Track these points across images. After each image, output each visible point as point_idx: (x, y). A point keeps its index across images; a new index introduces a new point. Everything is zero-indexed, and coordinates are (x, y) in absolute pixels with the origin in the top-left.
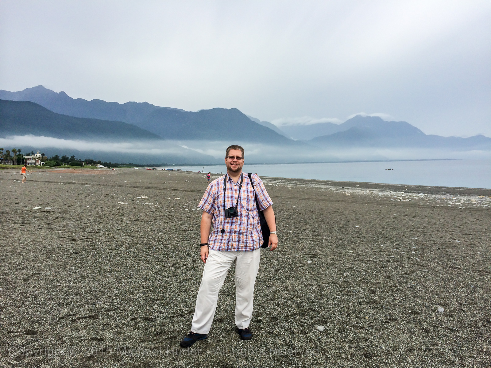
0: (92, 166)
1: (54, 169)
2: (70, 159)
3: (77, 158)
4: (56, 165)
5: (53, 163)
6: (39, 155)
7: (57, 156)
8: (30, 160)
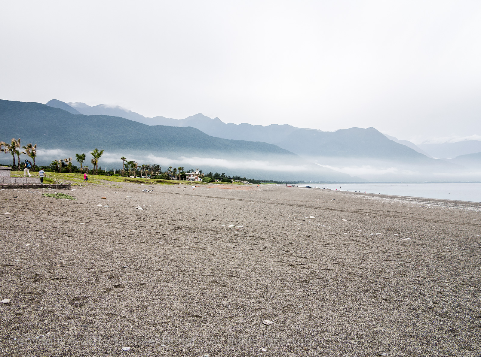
0: (240, 183)
1: (210, 184)
2: (221, 175)
3: (227, 175)
4: (211, 181)
5: (209, 179)
6: (197, 173)
7: (211, 173)
8: (191, 176)
